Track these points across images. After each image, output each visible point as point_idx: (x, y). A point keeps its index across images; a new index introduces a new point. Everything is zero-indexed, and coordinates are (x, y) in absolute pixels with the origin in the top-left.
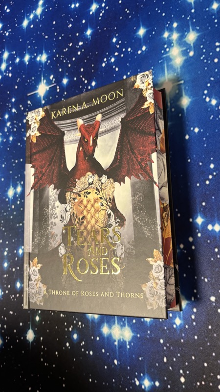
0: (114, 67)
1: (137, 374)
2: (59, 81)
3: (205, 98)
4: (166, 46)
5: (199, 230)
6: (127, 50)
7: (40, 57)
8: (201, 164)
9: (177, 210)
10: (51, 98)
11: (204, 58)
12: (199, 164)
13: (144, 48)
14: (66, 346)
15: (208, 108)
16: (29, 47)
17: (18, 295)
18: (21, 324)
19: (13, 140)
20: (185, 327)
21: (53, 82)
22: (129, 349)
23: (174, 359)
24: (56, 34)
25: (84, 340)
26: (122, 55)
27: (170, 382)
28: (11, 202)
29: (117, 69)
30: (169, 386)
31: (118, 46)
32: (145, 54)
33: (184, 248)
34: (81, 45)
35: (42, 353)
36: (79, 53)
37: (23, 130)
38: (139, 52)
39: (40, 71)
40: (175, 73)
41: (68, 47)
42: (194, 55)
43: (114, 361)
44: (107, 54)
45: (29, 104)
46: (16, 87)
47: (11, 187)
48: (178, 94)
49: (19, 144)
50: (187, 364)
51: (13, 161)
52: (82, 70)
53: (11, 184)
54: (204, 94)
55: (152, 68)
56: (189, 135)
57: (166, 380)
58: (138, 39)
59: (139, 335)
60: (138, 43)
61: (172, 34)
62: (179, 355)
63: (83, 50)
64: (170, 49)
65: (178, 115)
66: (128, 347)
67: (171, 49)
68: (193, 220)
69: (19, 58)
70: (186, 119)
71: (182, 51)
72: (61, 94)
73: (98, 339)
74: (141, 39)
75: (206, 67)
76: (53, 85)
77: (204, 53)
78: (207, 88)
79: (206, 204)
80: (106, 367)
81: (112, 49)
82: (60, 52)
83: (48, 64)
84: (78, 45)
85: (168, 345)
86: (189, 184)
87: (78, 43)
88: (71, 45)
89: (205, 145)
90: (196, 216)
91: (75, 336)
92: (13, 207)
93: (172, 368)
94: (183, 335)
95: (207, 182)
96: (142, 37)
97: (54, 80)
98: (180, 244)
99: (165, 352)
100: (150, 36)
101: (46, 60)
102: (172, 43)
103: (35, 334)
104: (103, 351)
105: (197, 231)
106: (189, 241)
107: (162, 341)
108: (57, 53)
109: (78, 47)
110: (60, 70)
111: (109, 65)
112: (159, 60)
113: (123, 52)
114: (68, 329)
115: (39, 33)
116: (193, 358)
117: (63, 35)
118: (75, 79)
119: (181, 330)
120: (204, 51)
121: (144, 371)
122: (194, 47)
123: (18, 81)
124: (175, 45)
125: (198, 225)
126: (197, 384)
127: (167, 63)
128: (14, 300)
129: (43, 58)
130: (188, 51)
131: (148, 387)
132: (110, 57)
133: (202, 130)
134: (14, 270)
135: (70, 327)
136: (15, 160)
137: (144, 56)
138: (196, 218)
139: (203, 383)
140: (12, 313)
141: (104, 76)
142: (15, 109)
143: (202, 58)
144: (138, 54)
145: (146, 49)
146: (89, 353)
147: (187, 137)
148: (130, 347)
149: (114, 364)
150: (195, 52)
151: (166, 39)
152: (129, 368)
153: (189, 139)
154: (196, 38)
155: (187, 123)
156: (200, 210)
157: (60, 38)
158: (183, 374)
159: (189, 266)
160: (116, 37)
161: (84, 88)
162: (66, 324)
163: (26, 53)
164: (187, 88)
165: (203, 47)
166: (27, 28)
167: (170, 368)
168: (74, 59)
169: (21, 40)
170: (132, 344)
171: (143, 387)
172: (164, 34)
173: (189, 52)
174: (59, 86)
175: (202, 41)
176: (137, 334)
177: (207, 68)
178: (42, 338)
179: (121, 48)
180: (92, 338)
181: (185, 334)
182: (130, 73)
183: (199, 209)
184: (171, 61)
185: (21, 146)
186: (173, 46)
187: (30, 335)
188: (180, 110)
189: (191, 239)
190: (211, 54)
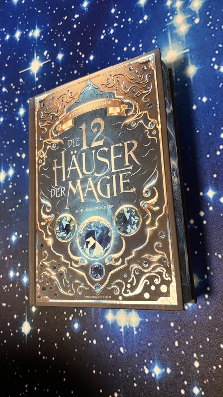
0: (113, 39)
1: (145, 361)
2: (53, 56)
3: (214, 65)
4: (169, 14)
5: (210, 204)
6: (127, 20)
7: (33, 33)
8: (210, 134)
9: (186, 184)
10: (45, 75)
11: (210, 25)
12: (208, 135)
13: (146, 18)
14: (66, 336)
15: (217, 76)
16: (20, 23)
17: (11, 285)
18: (15, 316)
19: (4, 120)
20: (198, 308)
21: (47, 58)
22: (136, 335)
23: (187, 343)
24: (49, 8)
25: (87, 328)
26: (122, 26)
27: (183, 367)
28: (2, 186)
29: (117, 41)
30: (182, 373)
31: (118, 17)
32: (147, 23)
33: (194, 224)
34: (77, 18)
35: (39, 346)
36: (75, 26)
37: (15, 110)
38: (141, 22)
39: (33, 48)
40: (180, 41)
41: (63, 20)
42: (200, 22)
43: (120, 349)
44: (106, 25)
45: (21, 82)
46: (7, 65)
47: (3, 170)
48: (184, 63)
49: (11, 125)
50: (201, 347)
51: (4, 142)
52: (79, 44)
53: (2, 167)
54: (212, 62)
55: (155, 37)
56: (197, 105)
57: (178, 366)
58: (139, 9)
59: (147, 320)
60: (139, 13)
61: (176, 2)
62: (192, 338)
63: (79, 23)
64: (173, 17)
65: (185, 85)
66: (136, 333)
67: (175, 17)
68: (203, 193)
69: (9, 35)
70: (193, 88)
71: (187, 19)
72: (56, 70)
73: (102, 326)
74: (142, 8)
75: (213, 33)
76: (48, 61)
77: (210, 20)
78: (215, 55)
79: (217, 176)
80: (111, 356)
81: (111, 20)
82: (54, 26)
83: (41, 39)
84: (74, 18)
85: (179, 328)
86: (198, 156)
87: (74, 16)
88: (66, 18)
89: (214, 115)
90: (206, 189)
91: (76, 326)
92: (5, 191)
93: (184, 352)
94: (196, 316)
95: (218, 153)
96: (143, 6)
97: (48, 55)
98: (190, 220)
99: (176, 336)
100: (152, 5)
101: (39, 36)
102: (176, 11)
103: (31, 326)
104: (108, 339)
105: (209, 204)
106: (200, 216)
107: (172, 324)
108: (50, 27)
109: (74, 20)
110: (55, 45)
111: (108, 37)
112: (162, 29)
113: (123, 23)
114: (68, 318)
115: (31, 8)
116: (208, 340)
117: (57, 9)
118: (71, 53)
119: (193, 311)
120: (211, 17)
121: (154, 357)
122: (200, 14)
123: (8, 59)
124: (179, 13)
125: (209, 198)
126: (213, 368)
127: (171, 32)
128: (7, 290)
129: (36, 33)
130: (194, 18)
131: (159, 375)
132: (109, 28)
133: (210, 100)
134: (6, 258)
135: (71, 315)
136: (6, 142)
137: (146, 25)
138: (207, 191)
139: (220, 366)
140: (4, 305)
141: (103, 49)
142: (6, 88)
143: (208, 25)
144: (139, 24)
145: (148, 18)
146: (92, 342)
147: (195, 107)
148: (137, 333)
149: (120, 352)
150: (200, 19)
151: (170, 8)
152: (136, 355)
153: (197, 109)
154: (201, 5)
155: (194, 92)
156: (211, 182)
157: (54, 12)
158: (197, 358)
159: (201, 243)
160: (115, 8)
161: (82, 63)
162: (65, 313)
163: (17, 29)
164: (193, 56)
165: (209, 14)
166: (17, 3)
167: (183, 352)
168: (69, 33)
169: (11, 17)
170: (140, 330)
171: (153, 375)
172: (166, 2)
173: (194, 20)
174: (54, 62)
175: (208, 8)
176: (145, 318)
177: (215, 35)
178: (39, 330)
179: (121, 19)
180: (95, 326)
181: (197, 315)
182: (131, 44)
183: (209, 181)
184: (176, 29)
185: (13, 126)
186: (177, 14)
187: (26, 328)
188: (186, 79)
189: (202, 214)
190: (218, 20)
